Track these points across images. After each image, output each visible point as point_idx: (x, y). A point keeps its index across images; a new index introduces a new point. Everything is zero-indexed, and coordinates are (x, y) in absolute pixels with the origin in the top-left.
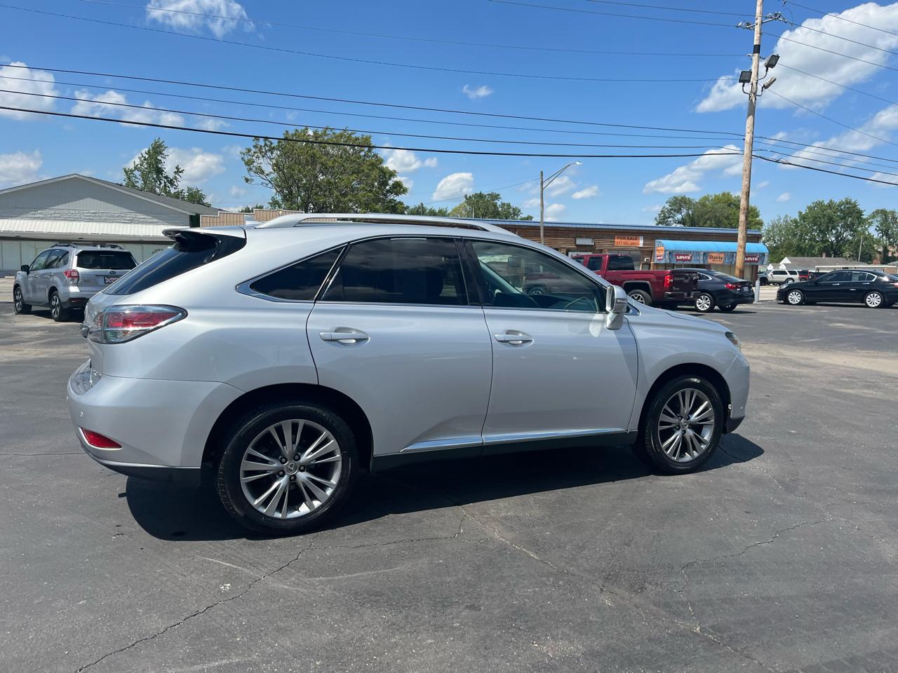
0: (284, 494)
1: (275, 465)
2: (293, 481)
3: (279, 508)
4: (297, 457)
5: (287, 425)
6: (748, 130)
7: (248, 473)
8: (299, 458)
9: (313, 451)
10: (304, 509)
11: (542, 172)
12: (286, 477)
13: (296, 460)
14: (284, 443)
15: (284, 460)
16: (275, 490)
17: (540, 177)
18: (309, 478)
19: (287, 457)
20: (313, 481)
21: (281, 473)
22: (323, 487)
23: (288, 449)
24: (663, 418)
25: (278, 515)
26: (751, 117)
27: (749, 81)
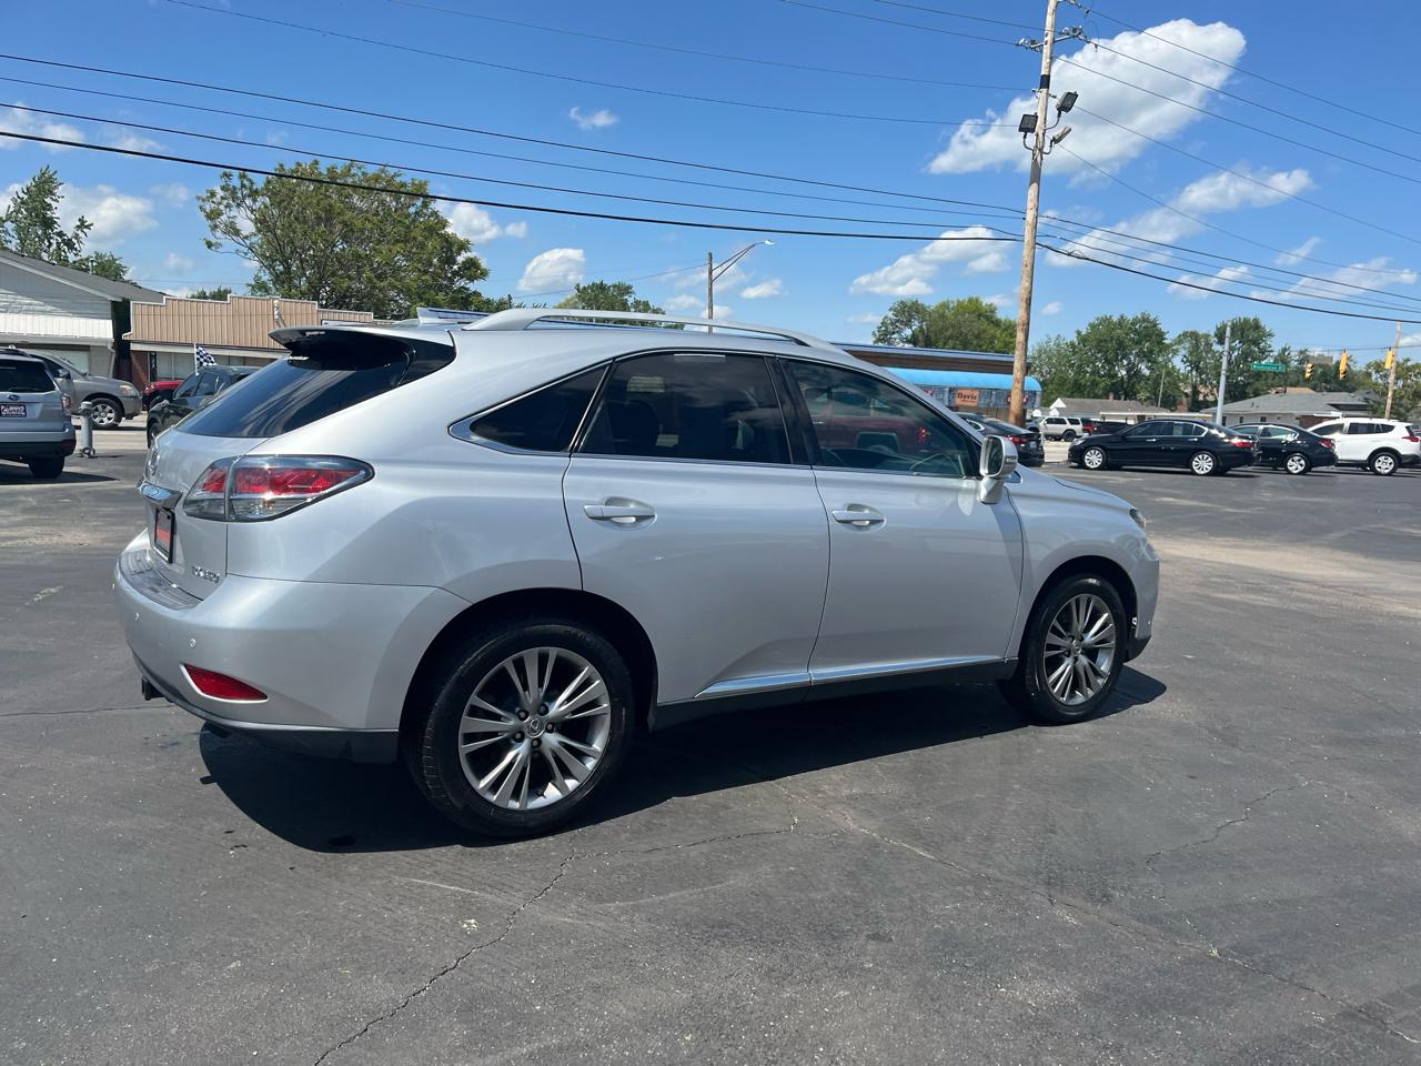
0: (524, 770)
1: (512, 723)
2: (536, 750)
3: (516, 795)
4: (542, 709)
5: (531, 656)
6: (1030, 205)
7: (470, 738)
8: (547, 711)
9: (569, 699)
10: (552, 793)
12: (526, 743)
13: (542, 714)
14: (526, 687)
15: (523, 715)
16: (511, 764)
17: (708, 262)
18: (560, 743)
19: (528, 709)
20: (567, 747)
21: (518, 736)
22: (580, 755)
23: (532, 696)
24: (1052, 639)
25: (515, 805)
26: (1035, 185)
27: (1033, 130)
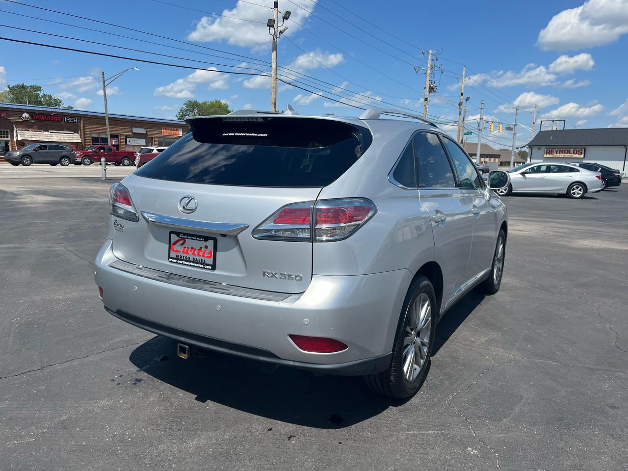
6: (273, 60)
11: (103, 72)
17: (102, 76)
26: (275, 52)
27: (273, 27)
